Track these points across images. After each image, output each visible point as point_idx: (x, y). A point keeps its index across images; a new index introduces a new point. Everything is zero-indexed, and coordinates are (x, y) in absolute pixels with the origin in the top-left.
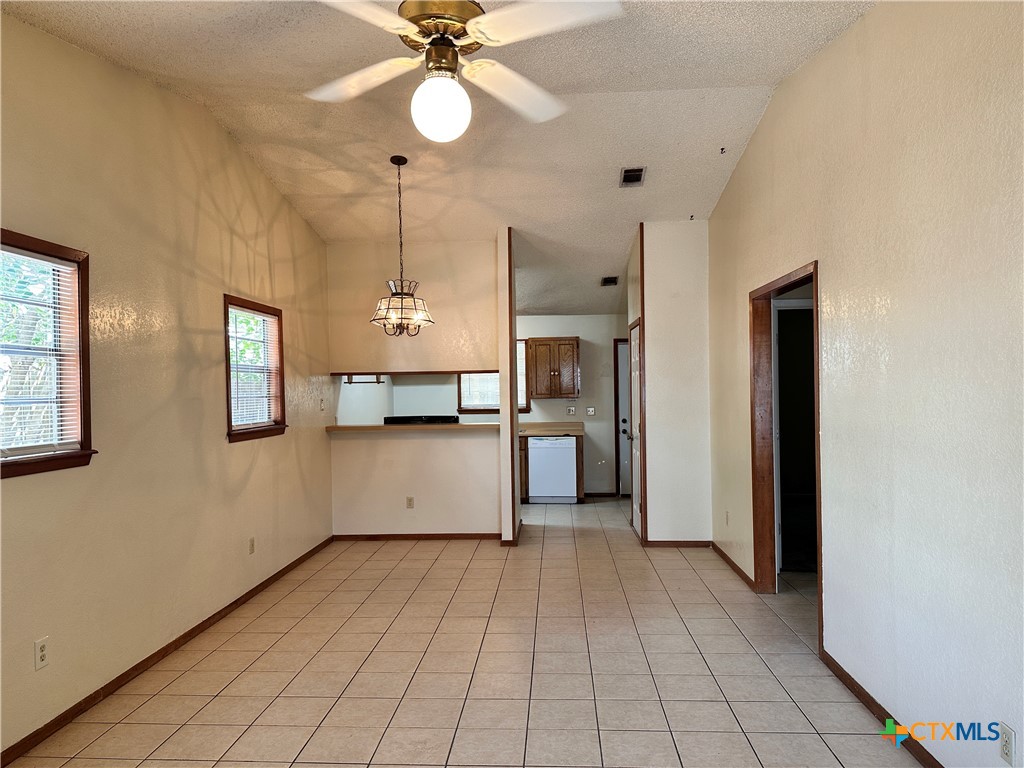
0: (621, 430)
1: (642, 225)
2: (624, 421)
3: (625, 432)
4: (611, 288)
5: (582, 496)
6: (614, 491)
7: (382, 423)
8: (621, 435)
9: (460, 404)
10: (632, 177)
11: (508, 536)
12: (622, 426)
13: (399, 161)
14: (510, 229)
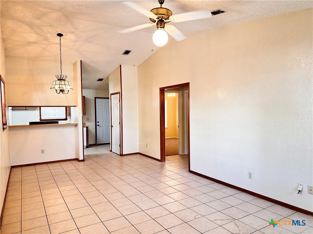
0: (97, 125)
1: (121, 65)
2: (98, 122)
3: (98, 125)
4: (100, 82)
5: (88, 145)
6: (95, 143)
7: (29, 124)
8: (97, 126)
9: (40, 118)
10: (127, 52)
11: (81, 158)
12: (97, 124)
13: (60, 35)
14: (81, 61)
